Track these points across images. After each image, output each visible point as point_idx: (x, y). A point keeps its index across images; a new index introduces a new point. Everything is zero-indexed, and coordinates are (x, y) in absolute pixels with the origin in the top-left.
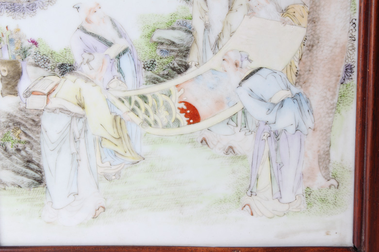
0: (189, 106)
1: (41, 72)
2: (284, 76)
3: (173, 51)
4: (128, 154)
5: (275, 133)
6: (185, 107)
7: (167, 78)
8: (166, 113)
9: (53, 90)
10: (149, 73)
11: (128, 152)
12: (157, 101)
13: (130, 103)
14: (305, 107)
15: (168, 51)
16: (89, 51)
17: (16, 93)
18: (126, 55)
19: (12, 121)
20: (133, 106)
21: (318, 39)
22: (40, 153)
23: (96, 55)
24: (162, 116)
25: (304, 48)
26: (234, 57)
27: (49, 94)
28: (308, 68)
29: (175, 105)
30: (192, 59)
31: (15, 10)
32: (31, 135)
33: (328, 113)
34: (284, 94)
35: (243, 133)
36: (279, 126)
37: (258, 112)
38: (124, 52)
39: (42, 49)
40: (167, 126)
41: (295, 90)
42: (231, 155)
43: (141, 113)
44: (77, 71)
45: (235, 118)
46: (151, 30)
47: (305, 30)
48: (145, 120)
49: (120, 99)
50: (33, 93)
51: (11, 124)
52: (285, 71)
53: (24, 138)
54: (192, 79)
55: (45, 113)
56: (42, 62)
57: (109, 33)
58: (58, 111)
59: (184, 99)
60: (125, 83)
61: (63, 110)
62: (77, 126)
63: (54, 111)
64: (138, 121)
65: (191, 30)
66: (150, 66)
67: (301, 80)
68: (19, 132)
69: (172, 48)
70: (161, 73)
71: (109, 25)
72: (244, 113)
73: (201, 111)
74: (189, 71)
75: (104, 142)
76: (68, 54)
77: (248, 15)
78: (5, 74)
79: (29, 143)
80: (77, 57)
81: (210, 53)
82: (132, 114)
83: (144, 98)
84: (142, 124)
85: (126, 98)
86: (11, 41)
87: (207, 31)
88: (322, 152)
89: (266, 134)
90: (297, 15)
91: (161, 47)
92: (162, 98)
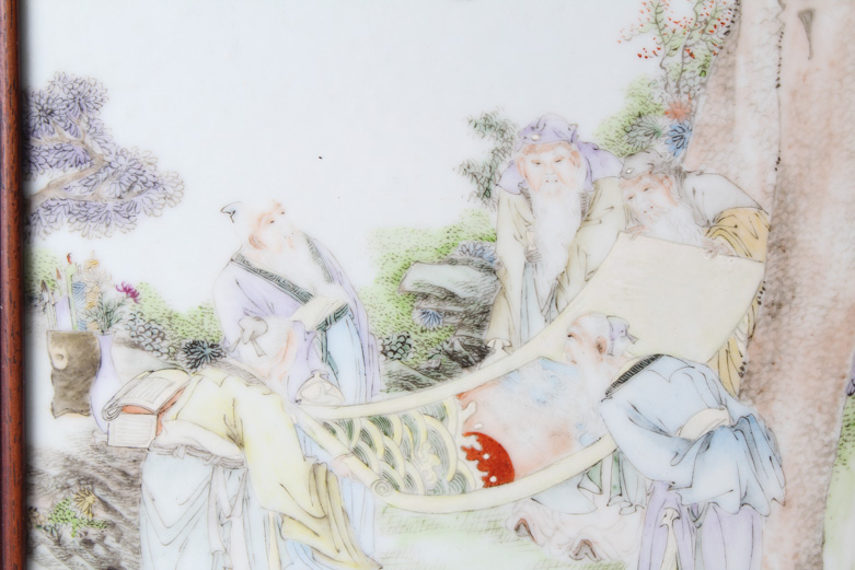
0: (488, 443)
1: (145, 359)
2: (712, 375)
3: (450, 314)
4: (344, 555)
5: (691, 511)
6: (478, 447)
7: (437, 378)
8: (434, 460)
9: (172, 402)
10: (396, 366)
11: (343, 550)
12: (413, 430)
13: (350, 436)
14: (763, 450)
15: (439, 315)
16: (257, 313)
17: (85, 410)
18: (341, 322)
19: (75, 473)
20: (357, 440)
21: (793, 289)
22: (137, 551)
23: (271, 321)
24: (425, 467)
25: (760, 310)
26: (593, 328)
27: (162, 411)
28: (769, 357)
29: (456, 440)
30: (495, 334)
31: (87, 218)
32: (117, 507)
33: (817, 465)
34: (712, 418)
35: (614, 509)
36: (700, 494)
37: (650, 459)
38: (337, 316)
39: (147, 307)
40: (435, 491)
41: (739, 409)
42: (587, 561)
43: (376, 458)
44: (229, 359)
45: (595, 473)
46: (400, 264)
47: (761, 268)
48: (385, 475)
49: (326, 425)
50: (125, 409)
51: (72, 482)
52: (714, 364)
53: (101, 515)
54: (496, 381)
55: (153, 455)
56: (148, 336)
57: (303, 272)
58: (182, 451)
59: (477, 427)
60: (338, 387)
61: (192, 450)
62: (226, 488)
63: (172, 451)
64: (368, 476)
65: (494, 265)
66: (397, 348)
67: (753, 385)
68: (90, 499)
69: (449, 307)
70: (424, 364)
71: (303, 253)
72: (617, 460)
73: (517, 456)
74: (488, 360)
75: (289, 526)
76: (207, 321)
77: (628, 231)
78: (61, 364)
79: (113, 525)
80: (227, 327)
81: (537, 320)
82: (353, 461)
83: (383, 423)
84: (377, 484)
85: (340, 423)
86: (77, 287)
87: (530, 269)
88: (803, 558)
89: (670, 512)
90: (741, 232)
91: (423, 304)
92: (424, 424)
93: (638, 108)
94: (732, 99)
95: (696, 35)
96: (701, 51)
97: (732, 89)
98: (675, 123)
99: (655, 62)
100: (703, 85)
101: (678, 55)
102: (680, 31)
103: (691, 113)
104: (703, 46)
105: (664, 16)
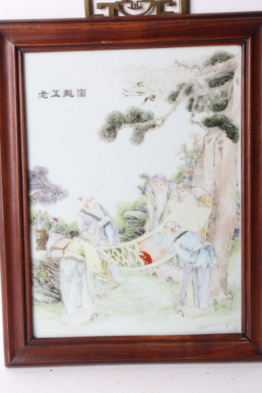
0: (146, 254)
1: (60, 236)
2: (200, 236)
3: (135, 223)
4: (110, 283)
5: (195, 269)
6: (143, 255)
7: (133, 238)
8: (132, 258)
9: (67, 246)
10: (122, 236)
11: (110, 282)
12: (127, 251)
13: (111, 253)
14: (212, 253)
15: (133, 223)
16: (87, 224)
17: (45, 249)
18: (109, 225)
19: (43, 265)
20: (113, 254)
21: (219, 214)
22: (59, 283)
23: (91, 226)
24: (130, 260)
25: (211, 220)
26: (171, 225)
27: (64, 249)
28: (213, 231)
29: (137, 253)
30: (147, 227)
31: (44, 201)
32: (54, 272)
33: (225, 256)
34: (200, 246)
35: (177, 269)
36: (197, 265)
37: (185, 257)
38: (107, 224)
39: (60, 223)
40: (133, 266)
41: (206, 244)
42: (170, 282)
43: (118, 259)
44: (81, 235)
45: (172, 261)
46: (123, 211)
47: (211, 209)
48: (120, 263)
49: (105, 251)
50: (55, 248)
51: (42, 267)
52: (200, 233)
53: (50, 275)
54: (147, 239)
55: (62, 260)
56: (60, 230)
57: (99, 213)
58: (69, 258)
59: (143, 250)
60: (108, 242)
61: (72, 258)
62: (81, 267)
63: (67, 258)
64: (116, 263)
65: (146, 211)
66: (122, 231)
67: (210, 238)
68: (47, 271)
69: (135, 221)
70: (129, 235)
71: (99, 208)
72: (177, 257)
73: (153, 257)
74: (145, 234)
75: (97, 276)
76: (75, 226)
77: (179, 201)
78: (39, 238)
79: (53, 277)
80: (80, 227)
81: (157, 223)
82: (112, 260)
83: (119, 250)
84: (118, 265)
85: (109, 250)
86: (42, 219)
87: (155, 211)
88: (222, 279)
89: (190, 269)
90: (206, 201)
91: (129, 221)
92: (130, 250)
93: (180, 172)
94: (203, 169)
95: (194, 154)
96: (195, 157)
97: (203, 166)
98: (189, 175)
99: (184, 160)
100: (196, 166)
101: (190, 159)
102: (190, 153)
103: (193, 173)
104: (196, 156)
105: (186, 149)
